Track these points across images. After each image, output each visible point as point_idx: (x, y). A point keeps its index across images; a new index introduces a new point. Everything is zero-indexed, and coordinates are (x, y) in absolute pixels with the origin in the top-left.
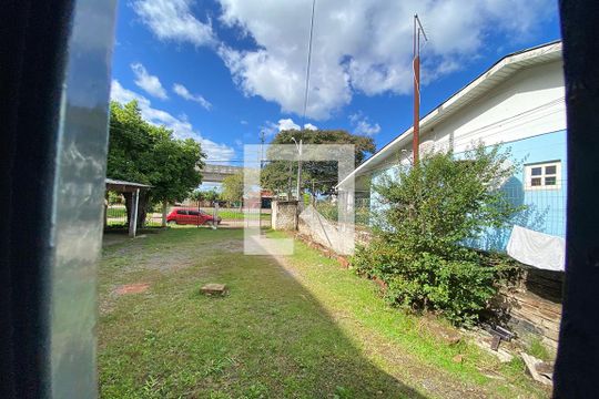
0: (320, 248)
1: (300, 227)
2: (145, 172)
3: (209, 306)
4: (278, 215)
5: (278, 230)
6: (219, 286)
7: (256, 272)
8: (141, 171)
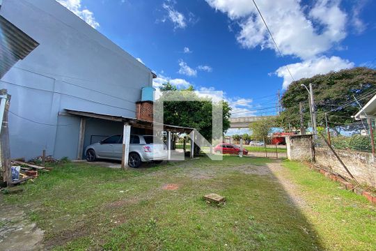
0: (339, 179)
1: (317, 158)
2: (198, 122)
3: (204, 212)
4: (292, 147)
5: (293, 161)
6: (218, 197)
7: (258, 192)
8: (195, 122)
